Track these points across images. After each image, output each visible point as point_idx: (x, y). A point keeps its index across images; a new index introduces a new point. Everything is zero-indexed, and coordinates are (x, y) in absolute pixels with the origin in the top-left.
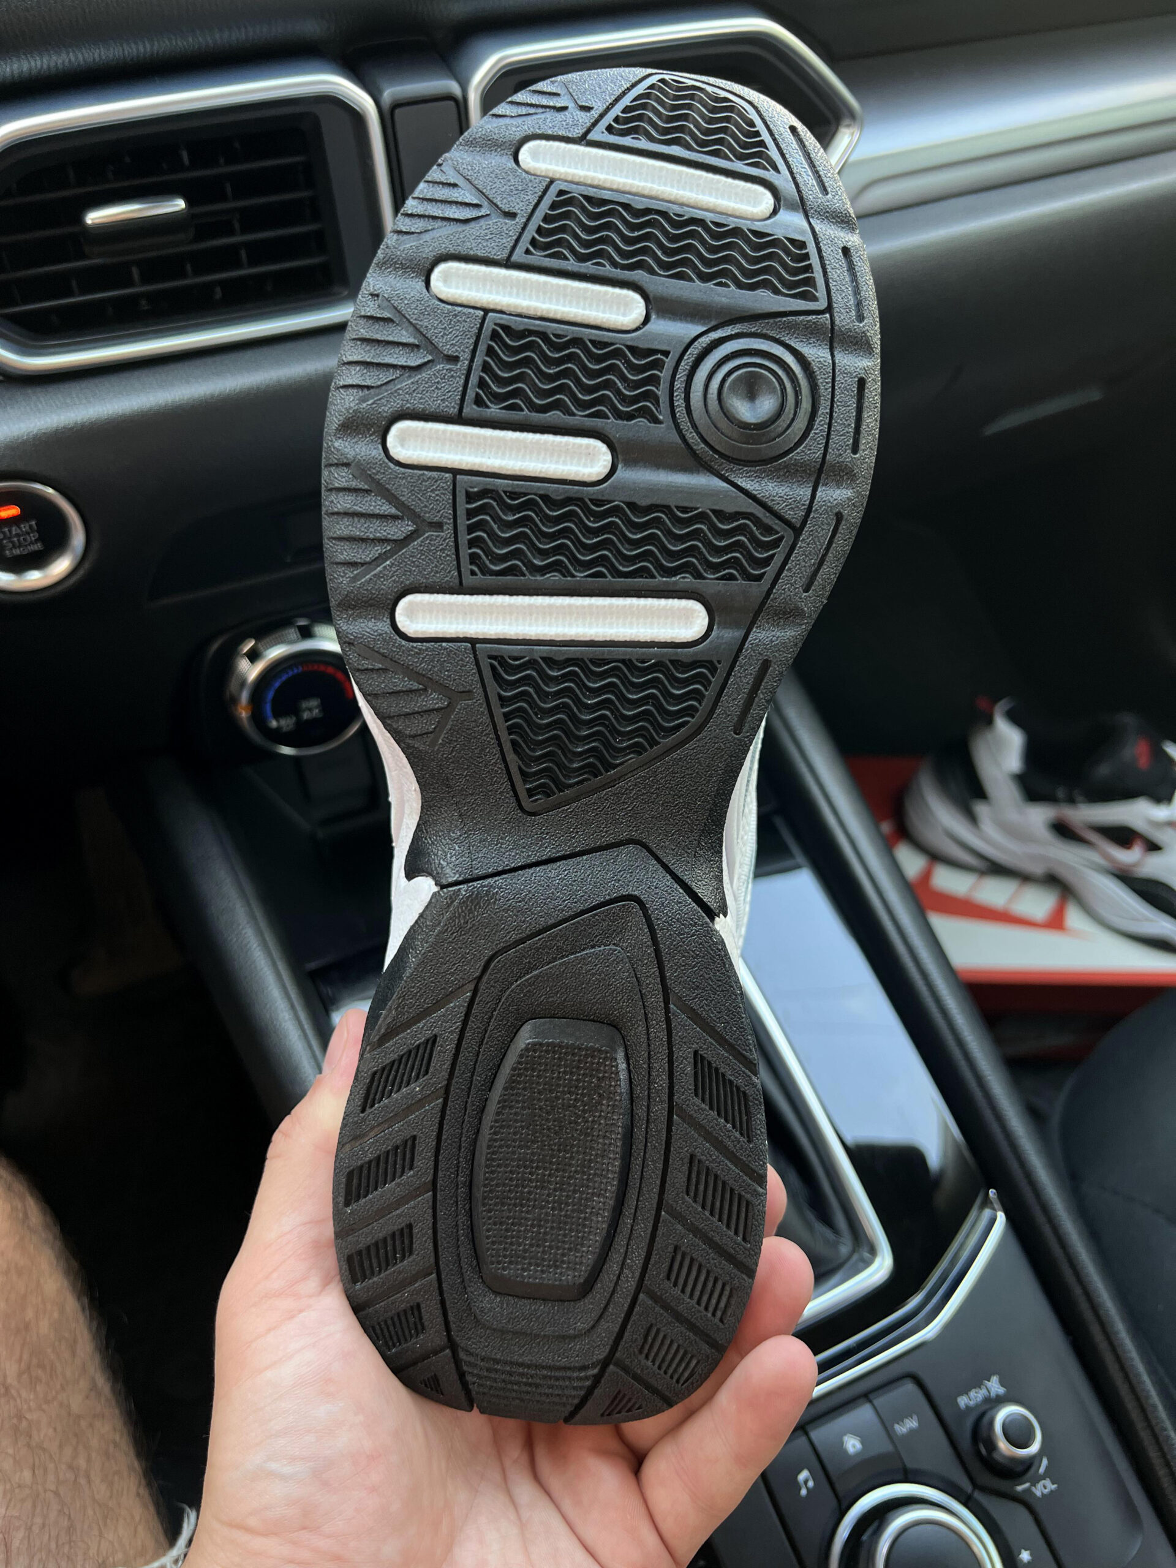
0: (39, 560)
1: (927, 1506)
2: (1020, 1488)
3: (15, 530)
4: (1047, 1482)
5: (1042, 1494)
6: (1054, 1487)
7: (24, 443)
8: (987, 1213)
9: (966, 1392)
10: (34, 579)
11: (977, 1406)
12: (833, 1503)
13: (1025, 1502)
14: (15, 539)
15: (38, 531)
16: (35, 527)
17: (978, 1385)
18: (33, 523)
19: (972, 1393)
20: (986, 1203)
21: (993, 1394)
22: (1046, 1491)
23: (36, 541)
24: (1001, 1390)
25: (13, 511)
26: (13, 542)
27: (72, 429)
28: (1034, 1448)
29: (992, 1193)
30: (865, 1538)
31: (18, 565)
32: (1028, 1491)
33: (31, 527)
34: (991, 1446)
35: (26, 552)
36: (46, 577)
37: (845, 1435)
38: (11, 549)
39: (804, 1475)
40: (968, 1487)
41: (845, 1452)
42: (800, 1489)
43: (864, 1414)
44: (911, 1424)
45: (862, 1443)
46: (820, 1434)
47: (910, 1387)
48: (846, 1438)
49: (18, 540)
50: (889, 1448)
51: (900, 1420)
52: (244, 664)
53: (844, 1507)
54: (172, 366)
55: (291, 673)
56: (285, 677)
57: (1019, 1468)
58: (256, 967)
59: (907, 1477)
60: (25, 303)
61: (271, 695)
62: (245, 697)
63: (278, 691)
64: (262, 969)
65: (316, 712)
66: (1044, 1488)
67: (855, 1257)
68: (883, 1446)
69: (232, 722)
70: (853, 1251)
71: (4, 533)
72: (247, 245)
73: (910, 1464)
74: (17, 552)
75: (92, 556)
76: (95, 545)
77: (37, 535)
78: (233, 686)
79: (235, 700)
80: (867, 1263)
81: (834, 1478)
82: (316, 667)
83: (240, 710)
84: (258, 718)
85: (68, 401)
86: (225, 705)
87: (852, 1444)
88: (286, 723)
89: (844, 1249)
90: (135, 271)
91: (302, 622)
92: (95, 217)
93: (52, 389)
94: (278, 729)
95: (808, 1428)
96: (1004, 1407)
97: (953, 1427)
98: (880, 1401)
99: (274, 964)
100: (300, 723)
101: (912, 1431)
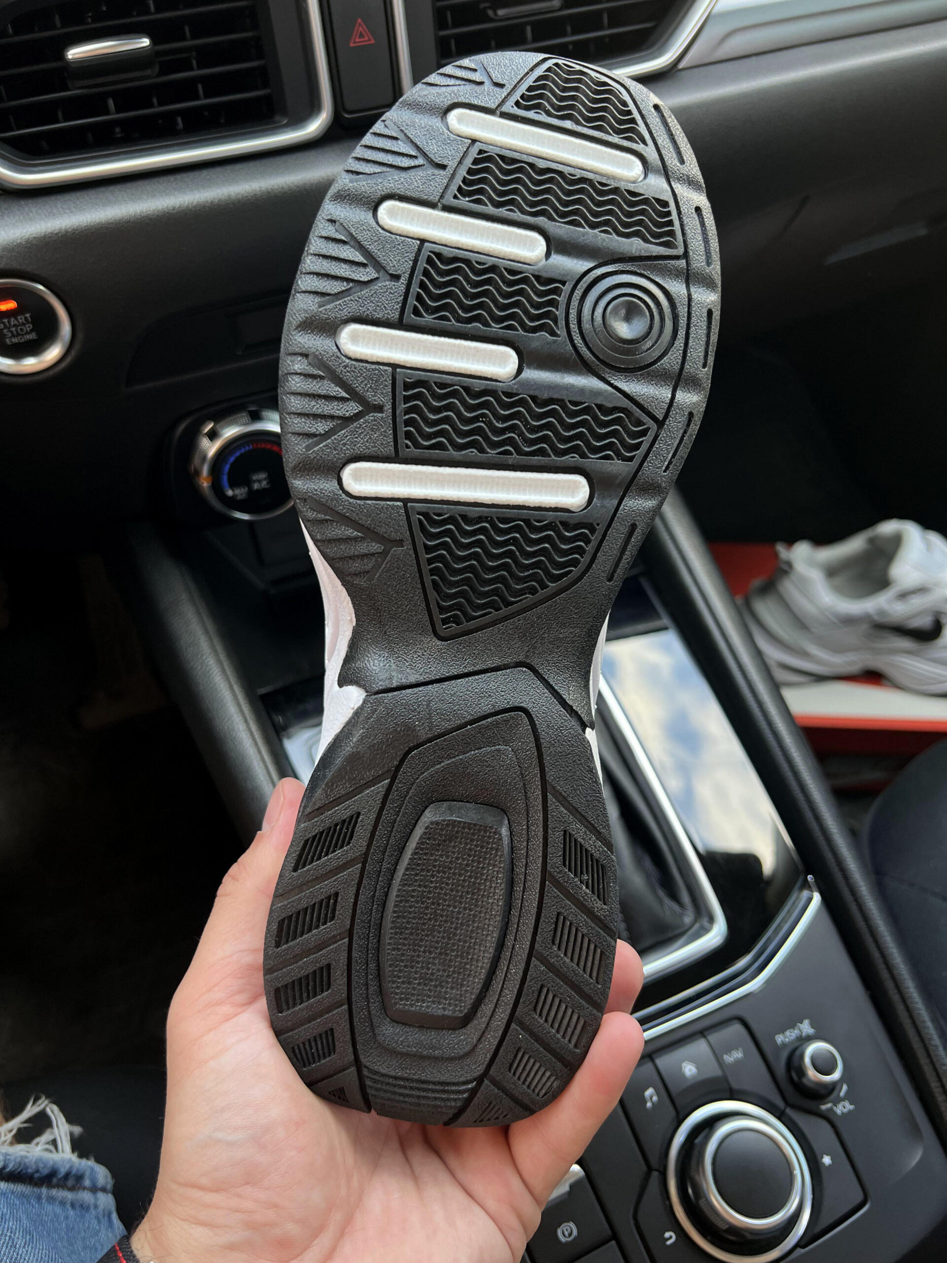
0: (35, 348)
1: (748, 1117)
2: (824, 1107)
3: (13, 321)
4: (847, 1104)
5: (843, 1113)
6: (852, 1107)
7: (19, 245)
8: (805, 893)
9: (783, 1031)
10: (30, 364)
11: (791, 1043)
12: (673, 1113)
13: (827, 1118)
14: (14, 329)
15: (32, 323)
16: (29, 318)
17: (793, 1026)
18: (28, 315)
19: (787, 1033)
20: (805, 885)
21: (804, 1034)
22: (845, 1110)
23: (31, 331)
24: (811, 1031)
25: (11, 305)
26: (12, 332)
27: (57, 234)
28: (836, 1075)
29: (810, 877)
30: (697, 1141)
31: (17, 352)
32: (831, 1110)
33: (26, 318)
34: (802, 1072)
35: (23, 340)
36: (40, 362)
37: (684, 1062)
38: (10, 337)
39: (649, 1092)
40: (780, 1103)
41: (683, 1075)
42: (646, 1103)
43: (700, 1047)
44: (738, 1055)
45: (697, 1068)
46: (664, 1062)
47: (737, 1027)
48: (684, 1064)
49: (16, 330)
50: (717, 1072)
51: (729, 1051)
52: (205, 442)
53: (681, 1117)
54: (140, 183)
55: (243, 451)
56: (238, 454)
57: (823, 1092)
58: (216, 689)
59: (733, 1095)
60: (18, 129)
61: (227, 468)
62: (205, 470)
63: (232, 465)
64: (221, 690)
65: (264, 484)
66: (843, 1108)
67: (697, 926)
68: (714, 1071)
69: (195, 490)
70: (695, 921)
71: (4, 323)
72: (203, 79)
73: (735, 1086)
74: (15, 340)
75: (77, 346)
76: (80, 336)
77: (31, 326)
78: (196, 460)
79: (198, 473)
80: (706, 931)
81: (674, 1094)
82: (263, 446)
83: (202, 480)
84: (216, 486)
85: (55, 211)
86: (191, 477)
87: (689, 1070)
88: (240, 493)
89: (688, 919)
90: (111, 102)
91: (253, 408)
92: (74, 53)
93: (41, 201)
94: (233, 498)
95: (654, 1056)
96: (813, 1043)
97: (771, 1058)
98: (715, 1037)
99: (231, 687)
100: (251, 492)
101: (738, 1062)
